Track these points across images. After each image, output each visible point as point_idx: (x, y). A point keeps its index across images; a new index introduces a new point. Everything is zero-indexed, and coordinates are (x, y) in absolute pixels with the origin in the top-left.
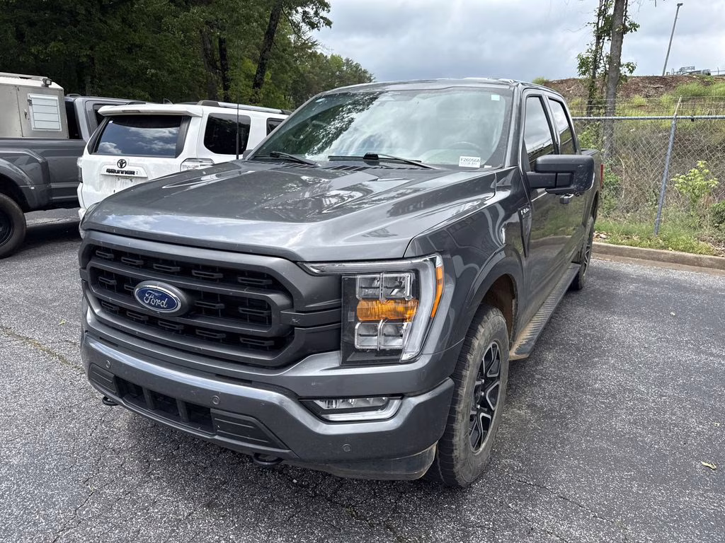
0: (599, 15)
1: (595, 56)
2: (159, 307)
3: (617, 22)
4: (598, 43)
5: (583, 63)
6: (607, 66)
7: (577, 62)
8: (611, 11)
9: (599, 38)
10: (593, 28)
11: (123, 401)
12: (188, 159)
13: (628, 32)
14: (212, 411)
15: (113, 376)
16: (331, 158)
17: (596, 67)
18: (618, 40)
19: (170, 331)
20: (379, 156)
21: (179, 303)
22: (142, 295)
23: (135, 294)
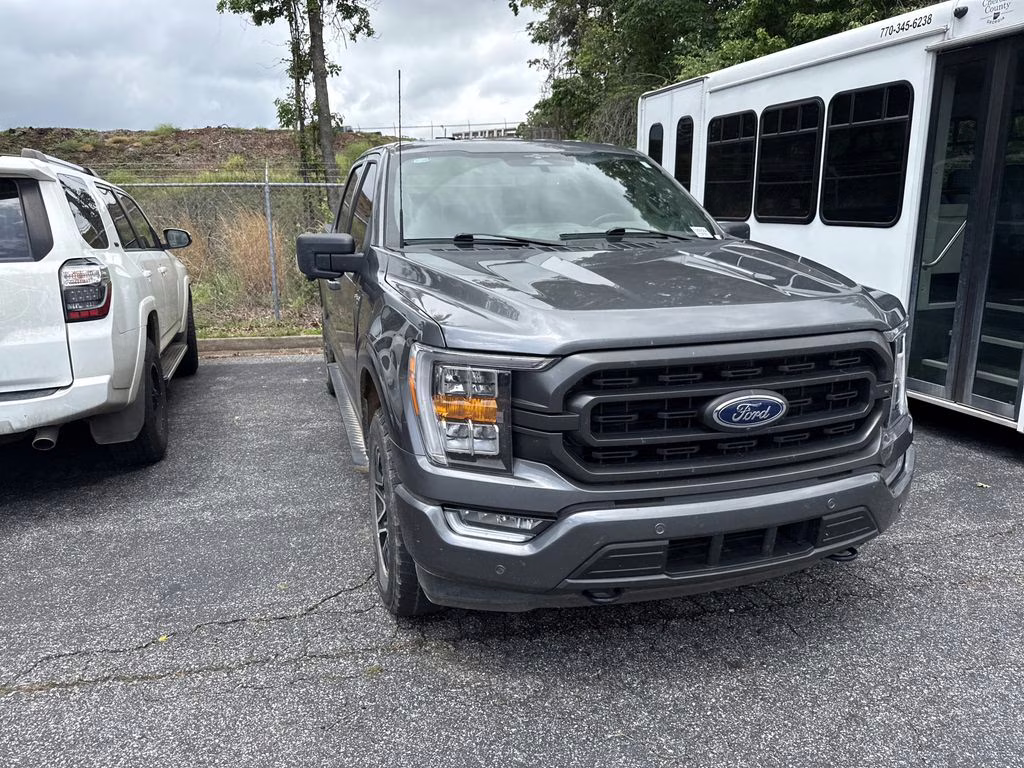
0: (293, 51)
1: (298, 102)
2: (757, 419)
3: (319, 62)
4: (298, 86)
5: (284, 111)
6: (316, 117)
7: (275, 110)
8: (306, 47)
9: (298, 82)
10: (288, 65)
11: (667, 575)
12: (70, 262)
13: (329, 76)
14: (825, 518)
15: (666, 542)
16: (564, 237)
17: (302, 119)
18: (324, 86)
19: (731, 453)
20: (626, 231)
21: (785, 406)
22: (727, 414)
23: (715, 416)
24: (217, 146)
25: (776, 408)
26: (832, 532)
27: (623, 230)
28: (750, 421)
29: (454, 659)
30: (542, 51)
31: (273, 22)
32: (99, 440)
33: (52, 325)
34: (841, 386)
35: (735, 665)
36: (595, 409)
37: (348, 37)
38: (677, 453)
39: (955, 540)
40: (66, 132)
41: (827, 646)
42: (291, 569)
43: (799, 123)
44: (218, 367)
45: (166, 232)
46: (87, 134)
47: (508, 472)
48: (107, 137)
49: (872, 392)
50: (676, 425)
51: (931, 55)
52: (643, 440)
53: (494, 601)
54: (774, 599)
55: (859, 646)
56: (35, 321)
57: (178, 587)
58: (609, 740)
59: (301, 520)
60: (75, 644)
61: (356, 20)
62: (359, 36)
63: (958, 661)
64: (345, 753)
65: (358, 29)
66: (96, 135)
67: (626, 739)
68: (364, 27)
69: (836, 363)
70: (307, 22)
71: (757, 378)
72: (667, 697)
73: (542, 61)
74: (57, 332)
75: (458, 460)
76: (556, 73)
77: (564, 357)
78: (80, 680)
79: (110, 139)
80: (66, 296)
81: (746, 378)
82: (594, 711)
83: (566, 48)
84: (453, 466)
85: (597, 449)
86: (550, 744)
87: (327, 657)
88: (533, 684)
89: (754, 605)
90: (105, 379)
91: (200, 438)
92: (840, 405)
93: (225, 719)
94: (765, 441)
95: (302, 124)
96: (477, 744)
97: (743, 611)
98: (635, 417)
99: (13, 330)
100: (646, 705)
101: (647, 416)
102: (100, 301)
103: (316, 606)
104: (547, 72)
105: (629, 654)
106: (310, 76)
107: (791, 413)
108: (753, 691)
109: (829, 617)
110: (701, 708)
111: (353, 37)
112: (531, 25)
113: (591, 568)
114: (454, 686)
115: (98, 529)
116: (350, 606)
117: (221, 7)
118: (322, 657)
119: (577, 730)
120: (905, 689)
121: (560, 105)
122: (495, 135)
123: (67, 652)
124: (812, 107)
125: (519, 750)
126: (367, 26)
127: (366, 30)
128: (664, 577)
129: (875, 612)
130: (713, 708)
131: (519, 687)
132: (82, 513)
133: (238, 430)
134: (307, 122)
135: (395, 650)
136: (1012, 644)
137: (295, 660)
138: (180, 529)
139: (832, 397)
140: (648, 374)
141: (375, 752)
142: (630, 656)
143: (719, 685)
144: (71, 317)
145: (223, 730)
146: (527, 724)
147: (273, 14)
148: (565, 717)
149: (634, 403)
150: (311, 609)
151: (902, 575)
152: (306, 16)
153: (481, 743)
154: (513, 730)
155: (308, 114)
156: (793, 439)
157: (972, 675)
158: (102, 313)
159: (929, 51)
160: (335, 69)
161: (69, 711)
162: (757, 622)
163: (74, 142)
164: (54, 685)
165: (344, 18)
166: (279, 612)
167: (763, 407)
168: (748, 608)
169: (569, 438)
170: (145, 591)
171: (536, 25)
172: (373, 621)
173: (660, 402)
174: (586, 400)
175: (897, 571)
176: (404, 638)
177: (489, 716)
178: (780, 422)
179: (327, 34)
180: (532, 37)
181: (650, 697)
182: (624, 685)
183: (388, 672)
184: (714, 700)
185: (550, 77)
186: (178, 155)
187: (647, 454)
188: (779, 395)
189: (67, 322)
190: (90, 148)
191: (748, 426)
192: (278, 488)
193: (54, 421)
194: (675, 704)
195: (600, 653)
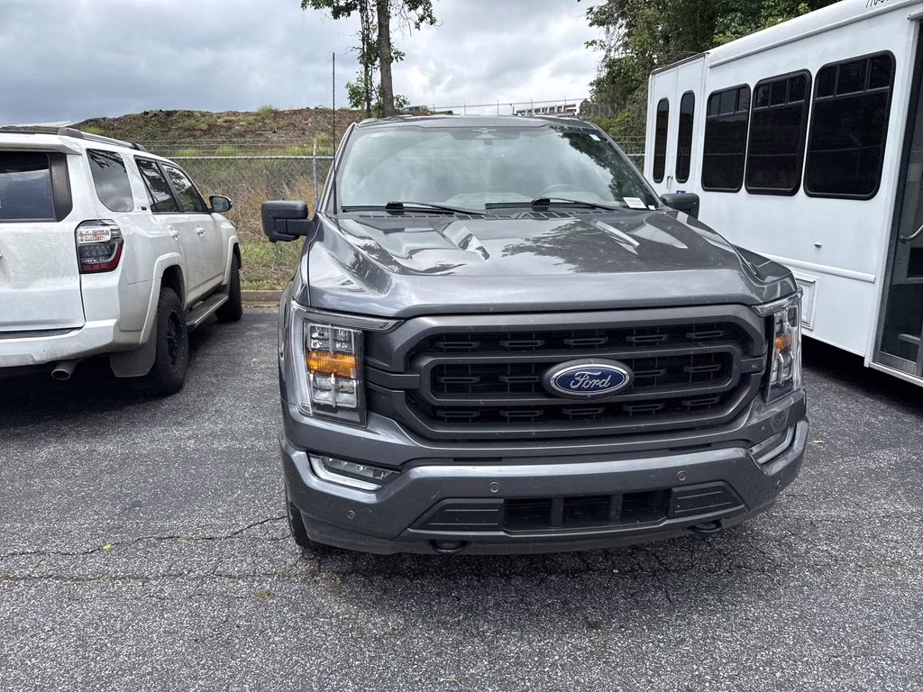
0: (363, 40)
1: (366, 85)
2: (597, 388)
3: (385, 50)
4: (366, 70)
5: (354, 93)
6: (381, 98)
7: (346, 93)
8: (374, 36)
9: (367, 67)
10: (358, 53)
11: (505, 531)
12: (84, 223)
13: (395, 61)
14: (675, 490)
15: (502, 501)
16: (489, 206)
17: (369, 100)
18: (389, 70)
19: (578, 420)
20: (551, 201)
21: (628, 378)
22: (565, 380)
23: (552, 382)
24: (307, 124)
25: (617, 378)
26: (684, 504)
27: (548, 200)
28: (589, 389)
29: (337, 591)
30: (598, 33)
31: (349, 15)
32: (118, 374)
33: (68, 276)
34: (701, 358)
35: (593, 626)
36: (437, 370)
37: (413, 26)
38: (520, 416)
39: (880, 521)
40: (187, 114)
41: (695, 617)
42: (236, 496)
43: (787, 95)
44: (258, 315)
45: (211, 198)
46: (204, 115)
47: (362, 424)
48: (219, 118)
49: (735, 367)
50: (519, 389)
51: (914, 24)
52: (482, 401)
53: (359, 543)
54: (662, 564)
55: (728, 620)
56: (56, 272)
57: (138, 504)
58: (440, 683)
59: (264, 452)
60: (38, 545)
61: (420, 10)
62: (423, 25)
63: (828, 647)
64: (203, 665)
65: (422, 19)
66: (211, 115)
67: (456, 684)
68: (428, 17)
69: (693, 335)
70: (376, 14)
71: (602, 347)
72: (512, 649)
73: (598, 42)
74: (72, 281)
75: (323, 410)
76: (612, 54)
77: (407, 319)
78: (29, 575)
79: (222, 120)
80: (82, 252)
81: (593, 346)
82: (439, 655)
83: (624, 31)
84: (317, 416)
85: (442, 408)
86: (384, 680)
87: (230, 577)
88: (394, 621)
89: (640, 568)
90: (112, 322)
91: (216, 376)
92: (700, 378)
93: (121, 623)
94: (613, 410)
95: (369, 104)
96: (319, 671)
97: (626, 573)
98: (476, 379)
99: (37, 279)
100: (490, 655)
101: (491, 378)
102: (110, 256)
103: (241, 531)
104: (603, 53)
105: (496, 604)
106: (377, 63)
107: (637, 383)
108: (599, 653)
109: (708, 588)
110: (541, 664)
111: (418, 26)
112: (591, 9)
113: (430, 520)
114: (324, 616)
115: (101, 449)
116: (269, 534)
117: (303, 5)
118: (226, 576)
119: (414, 670)
120: (757, 669)
121: (614, 82)
122: (556, 110)
123: (29, 551)
124: (800, 79)
125: (353, 681)
126: (430, 16)
127: (429, 19)
128: (502, 533)
129: (761, 586)
130: (554, 664)
131: (379, 623)
132: (94, 434)
133: (252, 371)
134: (373, 103)
135: (289, 577)
136: (896, 635)
137: (203, 577)
138: (164, 454)
139: (690, 369)
140: (490, 339)
141: (229, 667)
142: (497, 605)
143: (568, 643)
144: (84, 269)
145: (115, 632)
146: (371, 658)
147: (348, 9)
148: (410, 657)
149: (476, 366)
150: (236, 533)
151: (807, 552)
152: (375, 9)
153: (322, 672)
154: (357, 663)
155: (374, 96)
156: (644, 410)
157: (837, 663)
158: (112, 267)
159: (912, 19)
160: (400, 55)
161: (7, 601)
162: (636, 585)
163: (193, 122)
164: (7, 577)
165: (410, 9)
166: (209, 533)
167: (604, 375)
168: (632, 570)
169: (412, 396)
170: (111, 505)
171: (595, 10)
172: (283, 549)
173: (503, 366)
174: (426, 361)
175: (802, 548)
176: (303, 567)
177: (342, 647)
178: (625, 390)
179: (393, 24)
180: (590, 21)
181: (497, 647)
182: (478, 633)
183: (273, 597)
184: (557, 658)
185: (606, 56)
186: (275, 132)
187: (491, 416)
188: (621, 364)
189: (81, 273)
190: (204, 127)
191: (590, 394)
192: (258, 423)
193: (68, 356)
194: (519, 657)
195: (470, 600)
